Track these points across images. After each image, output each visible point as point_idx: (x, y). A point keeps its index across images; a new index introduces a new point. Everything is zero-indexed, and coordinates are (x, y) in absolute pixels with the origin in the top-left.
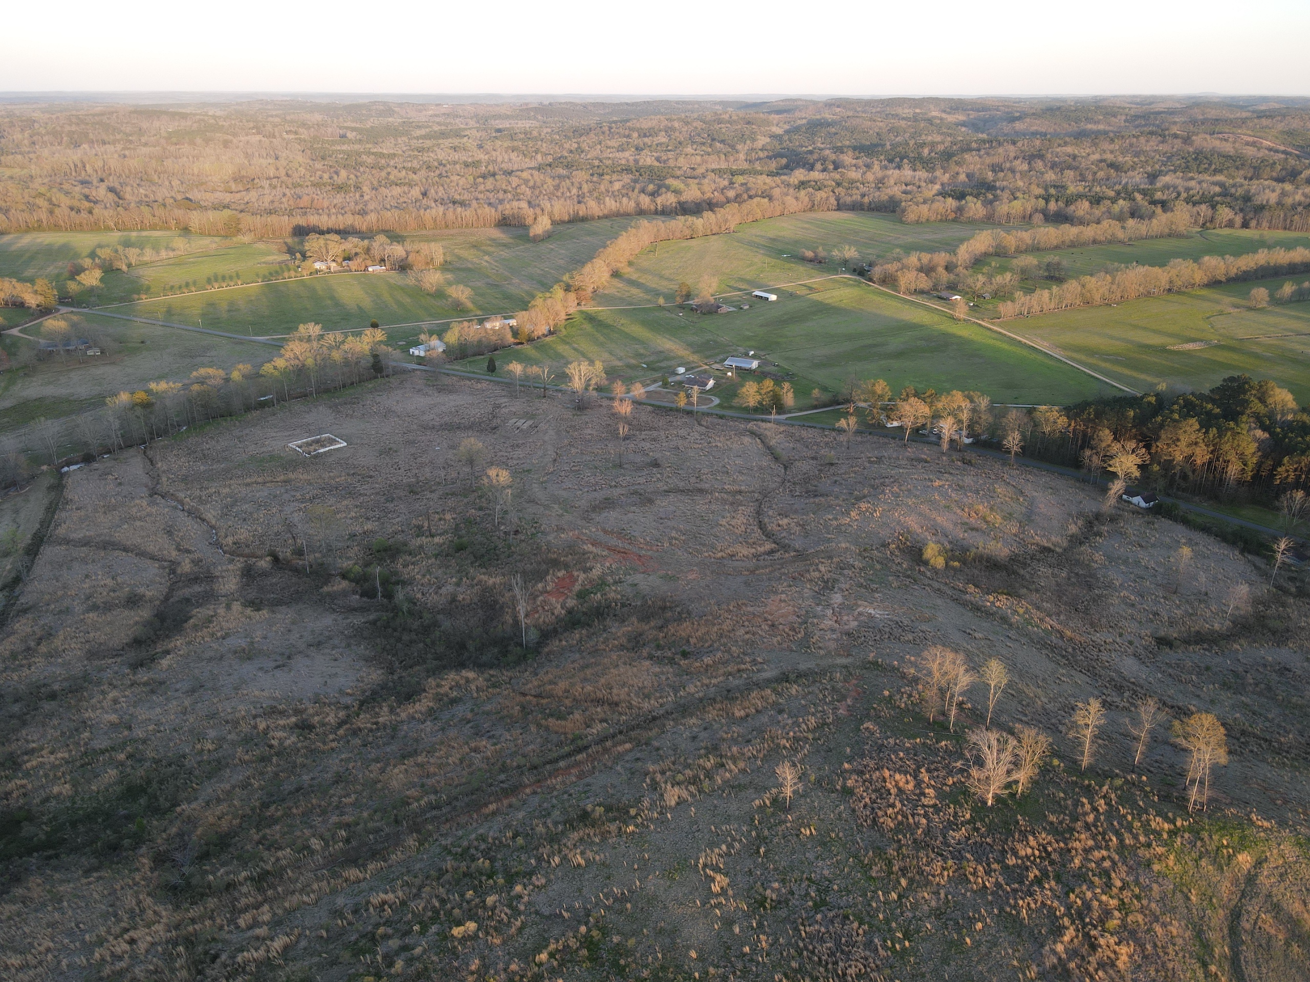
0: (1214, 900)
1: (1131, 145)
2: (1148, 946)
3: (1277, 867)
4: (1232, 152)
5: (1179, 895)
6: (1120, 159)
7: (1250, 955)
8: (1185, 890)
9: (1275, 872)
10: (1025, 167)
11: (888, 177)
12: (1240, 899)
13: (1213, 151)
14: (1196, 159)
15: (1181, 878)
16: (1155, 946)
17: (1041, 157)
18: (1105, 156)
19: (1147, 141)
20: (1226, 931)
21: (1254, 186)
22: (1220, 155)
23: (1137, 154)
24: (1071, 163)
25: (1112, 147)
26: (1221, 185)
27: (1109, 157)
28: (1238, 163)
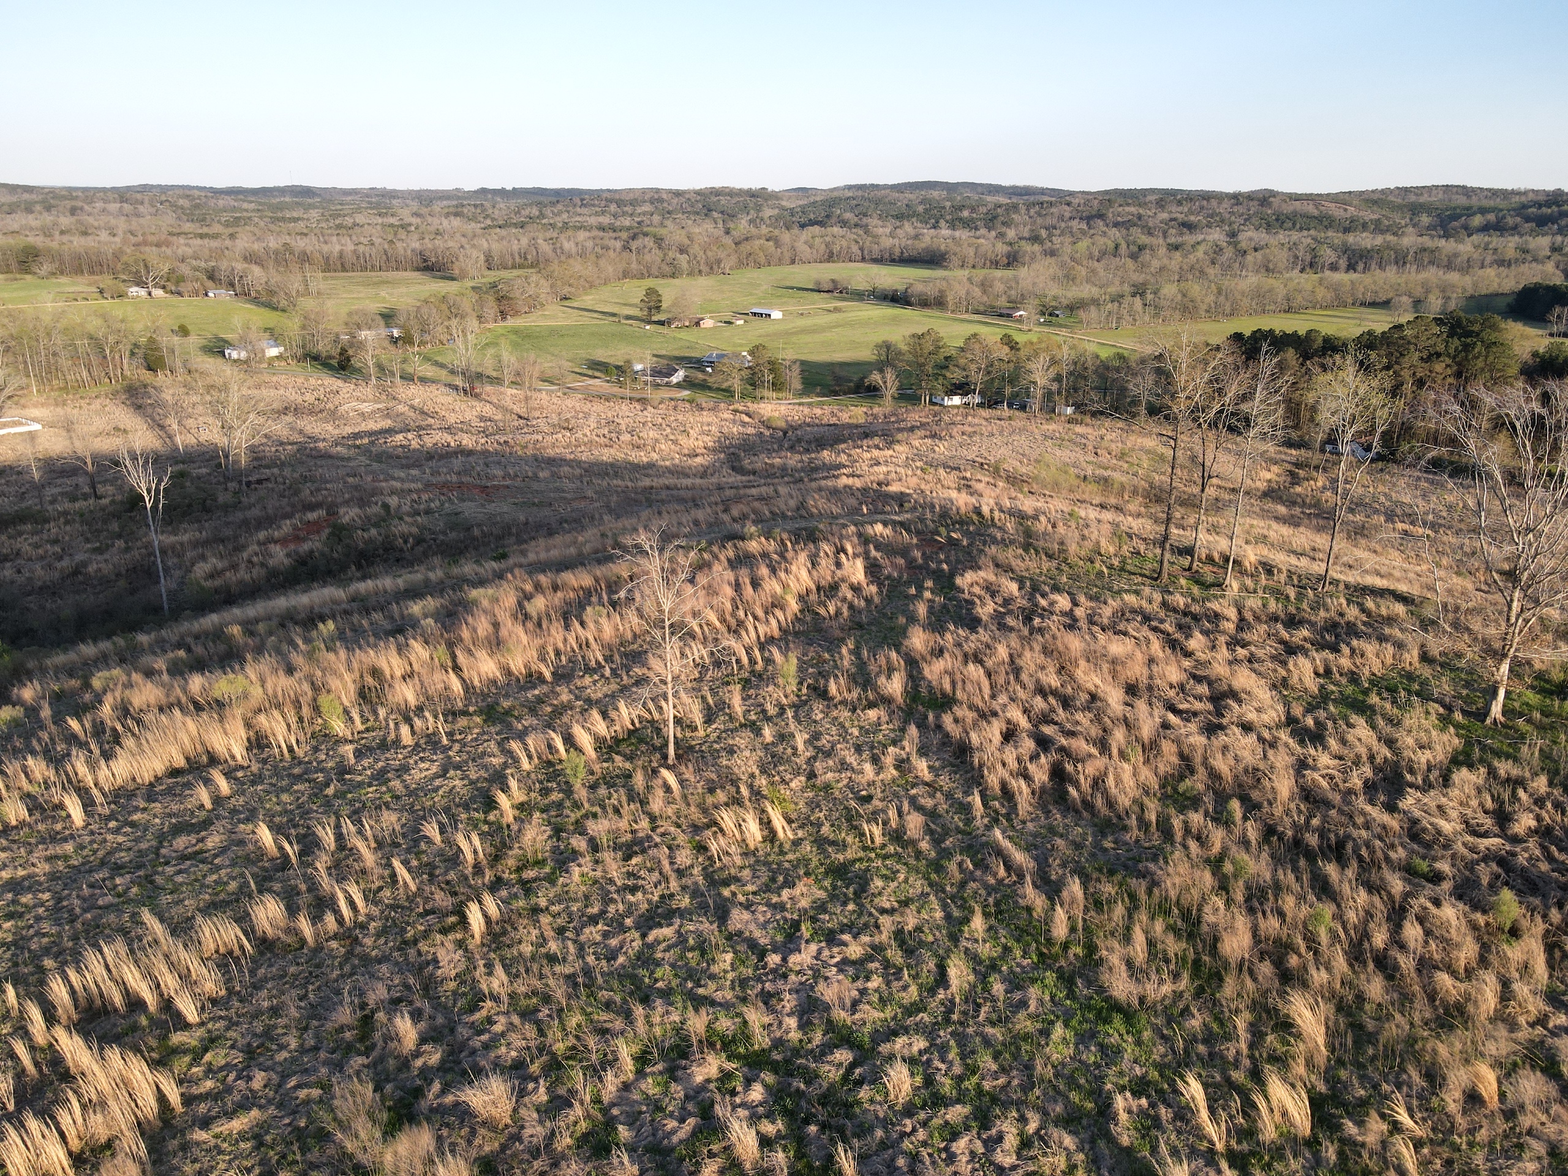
4: (1316, 213)
11: (924, 234)
13: (1295, 214)
14: (1277, 220)
18: (1174, 216)
21: (1350, 239)
22: (1303, 216)
23: (1211, 216)
24: (1136, 222)
27: (1179, 216)
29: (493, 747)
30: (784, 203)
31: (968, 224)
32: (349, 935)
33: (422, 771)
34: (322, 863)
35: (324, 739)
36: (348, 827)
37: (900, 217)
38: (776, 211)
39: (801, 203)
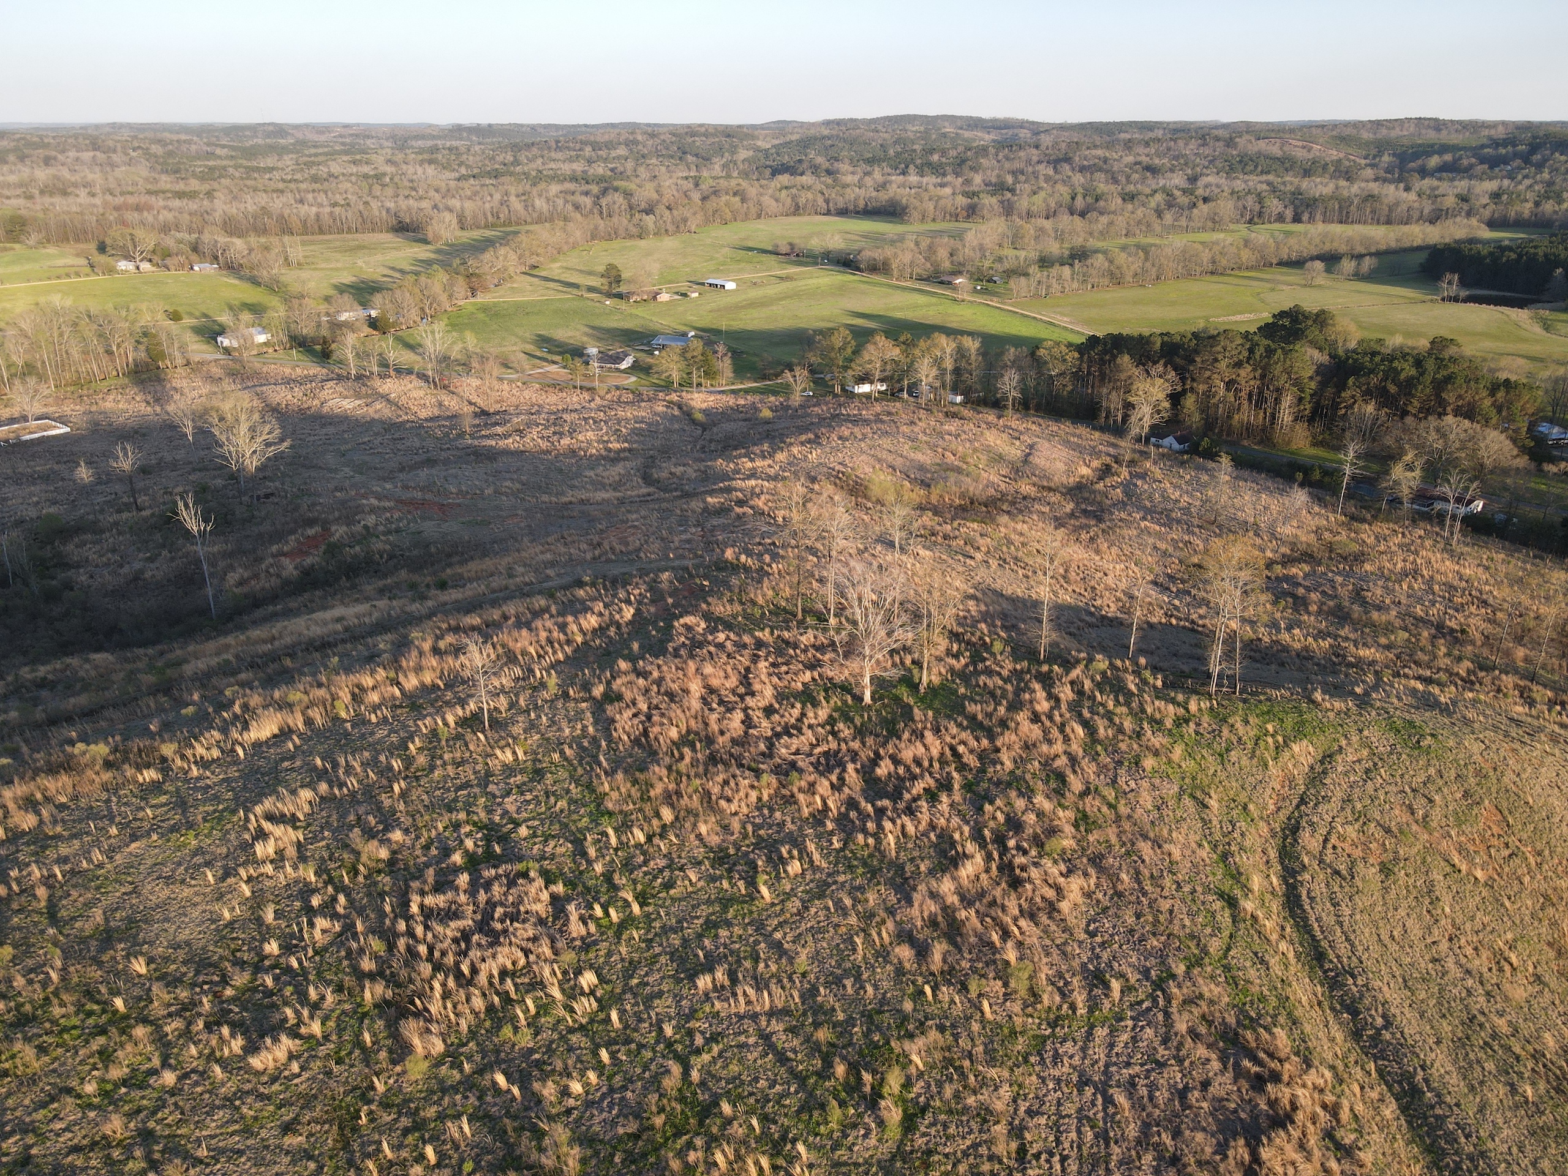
0: (1251, 807)
1: (1169, 149)
2: (1124, 876)
3: (1359, 761)
4: (1279, 154)
5: (1187, 801)
6: (1157, 161)
7: (1319, 889)
8: (1198, 794)
9: (1357, 767)
10: (1051, 172)
11: (890, 182)
12: (1298, 807)
13: (1259, 154)
14: (1240, 162)
15: (1194, 778)
16: (1137, 876)
17: (1067, 160)
18: (1139, 159)
19: (1186, 144)
20: (1273, 854)
21: (1305, 184)
22: (1266, 157)
23: (1176, 158)
24: (1101, 166)
25: (1147, 151)
26: (1269, 184)
27: (1144, 159)
28: (1287, 165)
29: (411, 723)
30: (759, 143)
31: (938, 170)
32: (353, 794)
33: (381, 733)
34: (341, 771)
35: (336, 719)
36: (350, 758)
37: (870, 161)
38: (751, 153)
39: (777, 142)
